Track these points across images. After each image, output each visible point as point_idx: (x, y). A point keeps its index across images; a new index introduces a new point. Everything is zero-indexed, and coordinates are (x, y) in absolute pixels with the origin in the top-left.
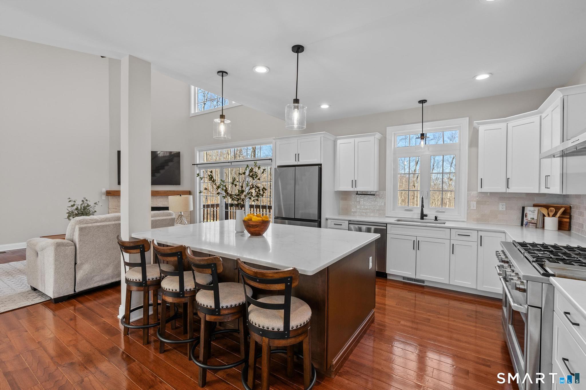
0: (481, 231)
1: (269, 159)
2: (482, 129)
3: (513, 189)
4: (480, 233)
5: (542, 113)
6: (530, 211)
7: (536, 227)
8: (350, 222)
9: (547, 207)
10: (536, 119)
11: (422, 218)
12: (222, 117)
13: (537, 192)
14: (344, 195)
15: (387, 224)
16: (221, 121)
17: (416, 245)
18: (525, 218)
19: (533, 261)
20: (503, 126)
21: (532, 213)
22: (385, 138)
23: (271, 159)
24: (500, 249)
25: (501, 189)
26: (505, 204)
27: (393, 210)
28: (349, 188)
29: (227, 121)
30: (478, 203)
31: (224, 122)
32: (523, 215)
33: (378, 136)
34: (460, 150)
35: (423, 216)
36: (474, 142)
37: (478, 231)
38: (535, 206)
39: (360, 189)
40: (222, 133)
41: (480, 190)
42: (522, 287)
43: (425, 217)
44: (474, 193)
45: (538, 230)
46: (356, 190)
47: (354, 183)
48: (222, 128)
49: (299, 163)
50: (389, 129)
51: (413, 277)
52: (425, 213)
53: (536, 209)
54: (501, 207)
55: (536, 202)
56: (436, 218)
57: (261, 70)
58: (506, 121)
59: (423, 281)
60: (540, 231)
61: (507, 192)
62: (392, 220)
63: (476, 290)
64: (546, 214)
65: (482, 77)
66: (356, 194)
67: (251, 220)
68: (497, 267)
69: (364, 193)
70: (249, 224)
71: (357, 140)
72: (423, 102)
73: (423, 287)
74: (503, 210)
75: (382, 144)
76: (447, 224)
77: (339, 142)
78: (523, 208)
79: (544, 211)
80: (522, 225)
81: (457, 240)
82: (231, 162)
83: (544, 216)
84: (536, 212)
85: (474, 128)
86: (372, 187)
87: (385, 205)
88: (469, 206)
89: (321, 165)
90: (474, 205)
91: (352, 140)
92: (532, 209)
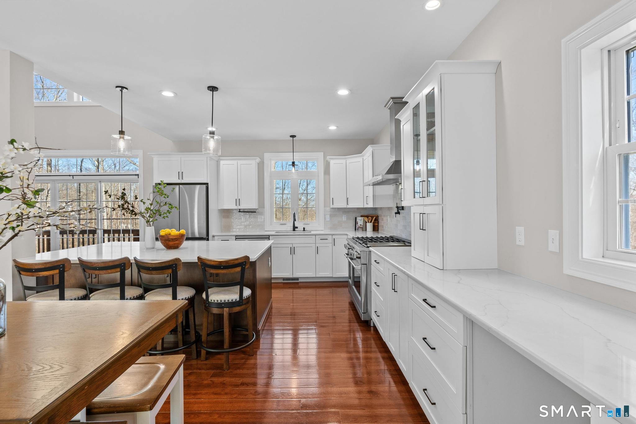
0: (334, 235)
1: (136, 175)
2: (332, 162)
3: (351, 206)
4: (334, 237)
5: (363, 156)
6: (359, 220)
7: (363, 230)
8: (237, 237)
9: (367, 217)
10: (360, 159)
11: (294, 230)
12: (122, 132)
13: (362, 207)
14: (226, 213)
15: (269, 236)
16: (120, 137)
17: (293, 251)
18: (357, 225)
19: (363, 243)
20: (343, 161)
21: (360, 221)
22: (263, 162)
23: (138, 175)
24: (346, 243)
25: (343, 205)
26: (346, 216)
27: (271, 225)
28: (233, 206)
29: (126, 137)
30: (331, 216)
31: (123, 138)
32: (356, 223)
33: (258, 160)
34: (318, 176)
35: (295, 228)
36: (327, 171)
37: (332, 235)
38: (362, 216)
39: (243, 206)
40: (122, 149)
41: (332, 206)
42: (359, 256)
43: (296, 229)
44: (328, 209)
45: (363, 231)
46: (239, 208)
47: (238, 202)
48: (122, 144)
49: (183, 182)
50: (267, 156)
51: (291, 276)
52: (296, 226)
53: (362, 218)
54: (344, 218)
55: (362, 214)
56: (304, 229)
57: (168, 94)
58: (345, 158)
59: (297, 279)
60: (364, 232)
61: (347, 207)
62: (273, 233)
63: (332, 277)
64: (367, 221)
65: (333, 128)
66: (239, 212)
67: (170, 234)
68: (345, 254)
69: (246, 211)
70: (169, 238)
71: (240, 162)
72: (293, 136)
73: (298, 283)
74: (345, 220)
75: (261, 167)
76: (313, 233)
77: (222, 162)
78: (356, 218)
79: (366, 219)
80: (355, 230)
81: (320, 243)
82: (73, 176)
83: (366, 222)
84: (362, 220)
85: (327, 161)
86: (253, 205)
87: (264, 221)
88: (325, 218)
89: (207, 184)
90: (328, 217)
91: (235, 162)
92: (360, 218)
